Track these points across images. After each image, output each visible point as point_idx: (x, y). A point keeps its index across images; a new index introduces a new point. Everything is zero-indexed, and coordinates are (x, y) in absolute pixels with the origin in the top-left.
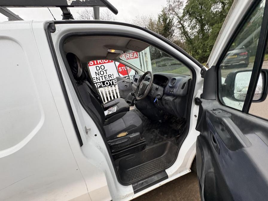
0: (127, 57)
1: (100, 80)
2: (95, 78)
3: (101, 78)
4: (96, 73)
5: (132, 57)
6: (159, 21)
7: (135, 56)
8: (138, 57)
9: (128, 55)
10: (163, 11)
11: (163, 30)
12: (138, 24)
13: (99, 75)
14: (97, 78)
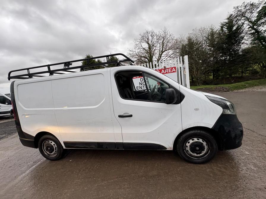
0: (166, 71)
1: (142, 89)
2: (139, 87)
3: (143, 87)
4: (140, 83)
5: (170, 71)
6: (222, 30)
7: (173, 70)
8: (176, 72)
9: (167, 70)
10: (228, 19)
11: (226, 39)
12: (194, 36)
13: (142, 85)
14: (140, 87)
